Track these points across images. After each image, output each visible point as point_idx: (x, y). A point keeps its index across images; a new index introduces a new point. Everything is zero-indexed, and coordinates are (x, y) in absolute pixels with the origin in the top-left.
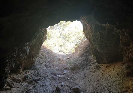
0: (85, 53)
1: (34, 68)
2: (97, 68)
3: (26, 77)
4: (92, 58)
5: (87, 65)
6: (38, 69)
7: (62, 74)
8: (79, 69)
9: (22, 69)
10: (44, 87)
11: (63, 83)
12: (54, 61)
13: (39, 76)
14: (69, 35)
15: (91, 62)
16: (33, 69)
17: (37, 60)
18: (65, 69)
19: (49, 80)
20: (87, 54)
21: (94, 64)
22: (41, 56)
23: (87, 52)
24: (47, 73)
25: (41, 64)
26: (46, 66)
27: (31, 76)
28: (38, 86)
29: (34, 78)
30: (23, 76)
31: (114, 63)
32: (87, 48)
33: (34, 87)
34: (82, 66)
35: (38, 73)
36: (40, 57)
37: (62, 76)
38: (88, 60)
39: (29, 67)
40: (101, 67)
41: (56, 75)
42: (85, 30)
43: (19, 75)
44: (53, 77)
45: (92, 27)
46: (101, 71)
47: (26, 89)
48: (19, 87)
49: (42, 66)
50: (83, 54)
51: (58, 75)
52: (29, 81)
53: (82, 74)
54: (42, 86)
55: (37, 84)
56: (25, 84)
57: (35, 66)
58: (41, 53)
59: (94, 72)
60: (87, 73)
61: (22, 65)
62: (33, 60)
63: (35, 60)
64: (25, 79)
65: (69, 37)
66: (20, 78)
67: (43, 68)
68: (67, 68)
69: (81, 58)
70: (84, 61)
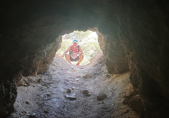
0: (98, 63)
1: (48, 73)
2: (107, 77)
3: (40, 79)
4: (104, 68)
5: (98, 75)
6: (52, 75)
7: (74, 81)
8: (91, 77)
9: (36, 73)
10: (56, 88)
11: (74, 87)
12: (67, 69)
13: (52, 81)
14: (87, 48)
15: (103, 72)
16: (47, 75)
17: (50, 67)
18: (78, 77)
19: (61, 84)
20: (100, 65)
21: (105, 73)
22: (55, 63)
23: (100, 63)
24: (60, 79)
25: (54, 71)
26: (59, 73)
27: (45, 80)
28: (51, 87)
29: (47, 81)
30: (38, 79)
31: (124, 73)
32: (101, 59)
33: (48, 88)
34: (94, 75)
35: (52, 78)
36: (54, 65)
37: (74, 83)
38: (100, 70)
39: (43, 72)
40: (112, 76)
41: (68, 81)
42: (99, 40)
43: (34, 77)
44: (65, 83)
45: (105, 37)
46: (110, 79)
47: (41, 88)
48: (34, 86)
49: (55, 73)
50: (96, 65)
51: (70, 82)
52: (43, 84)
53: (93, 81)
54: (55, 87)
55: (50, 86)
56: (39, 85)
57: (48, 72)
58: (55, 61)
59: (104, 80)
60: (98, 81)
61: (37, 69)
62: (46, 66)
63: (49, 67)
64: (39, 81)
65: (87, 50)
66: (35, 80)
67: (56, 74)
68: (79, 77)
69: (94, 68)
70: (97, 71)
